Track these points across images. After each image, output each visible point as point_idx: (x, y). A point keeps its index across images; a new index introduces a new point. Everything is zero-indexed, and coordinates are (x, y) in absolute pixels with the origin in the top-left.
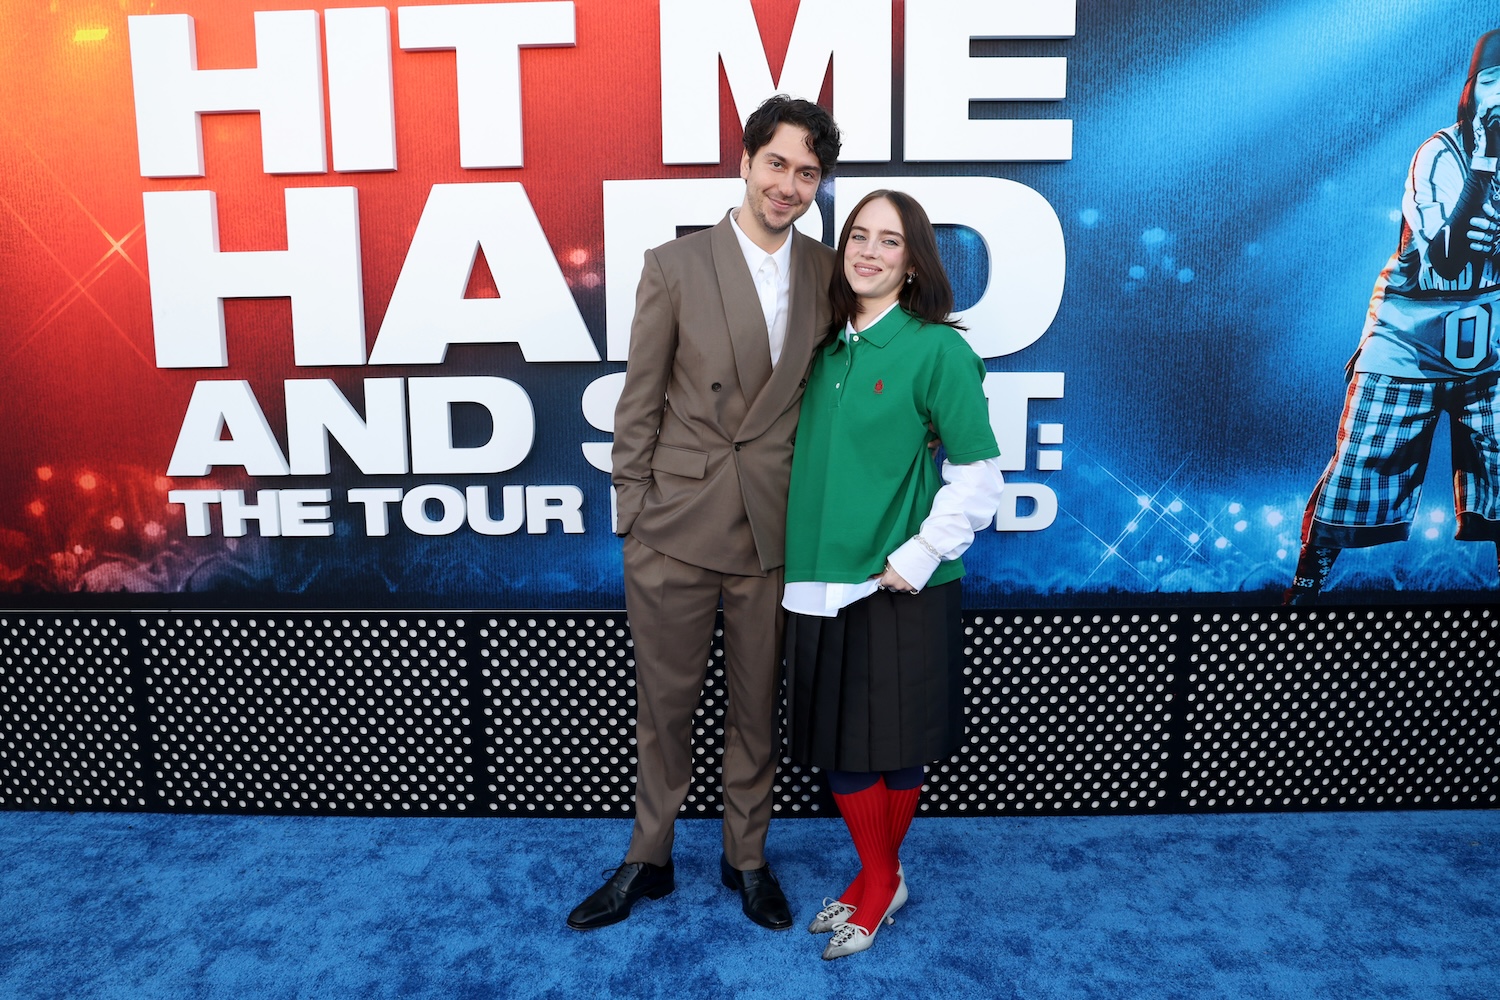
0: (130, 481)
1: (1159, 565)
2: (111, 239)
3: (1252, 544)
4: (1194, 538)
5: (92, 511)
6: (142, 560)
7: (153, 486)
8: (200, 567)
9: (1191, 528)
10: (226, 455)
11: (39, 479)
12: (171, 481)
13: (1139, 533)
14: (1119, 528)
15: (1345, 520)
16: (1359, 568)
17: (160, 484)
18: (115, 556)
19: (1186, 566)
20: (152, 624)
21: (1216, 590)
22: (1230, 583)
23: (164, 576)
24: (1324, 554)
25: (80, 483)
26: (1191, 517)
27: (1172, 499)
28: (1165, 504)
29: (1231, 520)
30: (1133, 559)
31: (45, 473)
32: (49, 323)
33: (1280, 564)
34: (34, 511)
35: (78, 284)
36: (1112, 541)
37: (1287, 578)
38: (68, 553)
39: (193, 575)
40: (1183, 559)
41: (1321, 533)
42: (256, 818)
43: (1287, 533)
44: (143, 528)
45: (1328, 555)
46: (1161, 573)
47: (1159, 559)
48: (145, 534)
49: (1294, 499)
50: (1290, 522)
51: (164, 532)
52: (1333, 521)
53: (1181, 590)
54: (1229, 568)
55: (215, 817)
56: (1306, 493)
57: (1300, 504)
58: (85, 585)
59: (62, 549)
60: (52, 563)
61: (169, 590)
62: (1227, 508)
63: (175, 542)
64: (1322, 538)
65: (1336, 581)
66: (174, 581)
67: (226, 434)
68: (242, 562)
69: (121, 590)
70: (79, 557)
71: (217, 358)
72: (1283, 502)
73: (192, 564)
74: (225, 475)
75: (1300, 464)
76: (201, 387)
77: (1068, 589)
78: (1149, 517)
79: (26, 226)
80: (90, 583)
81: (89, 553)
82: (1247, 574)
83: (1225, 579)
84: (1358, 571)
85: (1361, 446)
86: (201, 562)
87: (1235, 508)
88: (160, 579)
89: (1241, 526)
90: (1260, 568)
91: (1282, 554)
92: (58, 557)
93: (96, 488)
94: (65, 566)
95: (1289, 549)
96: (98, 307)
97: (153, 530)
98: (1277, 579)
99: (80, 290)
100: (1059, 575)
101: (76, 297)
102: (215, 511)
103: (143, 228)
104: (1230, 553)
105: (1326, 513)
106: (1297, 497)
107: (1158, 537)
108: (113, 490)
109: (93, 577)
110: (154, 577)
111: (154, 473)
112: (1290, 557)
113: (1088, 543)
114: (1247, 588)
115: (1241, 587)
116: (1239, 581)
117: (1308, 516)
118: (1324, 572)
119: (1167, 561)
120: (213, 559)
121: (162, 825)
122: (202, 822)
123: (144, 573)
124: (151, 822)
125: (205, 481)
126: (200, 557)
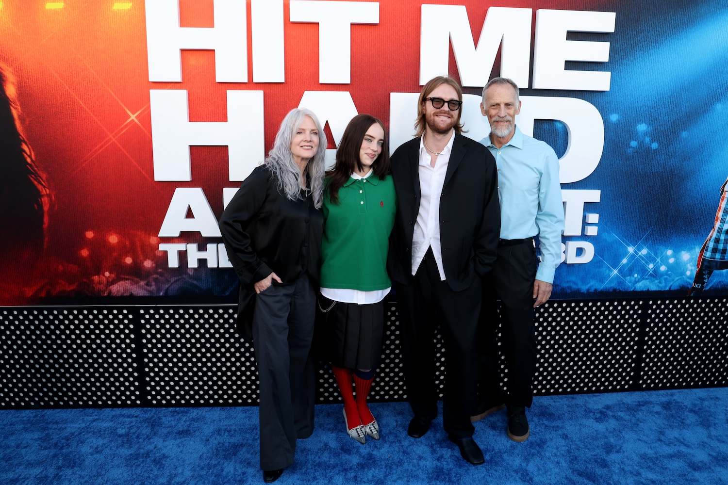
0: (136, 239)
1: (635, 278)
2: (130, 113)
3: (675, 269)
4: (651, 266)
5: (115, 254)
6: (142, 280)
7: (149, 241)
8: (173, 283)
9: (650, 262)
10: (190, 226)
11: (86, 238)
12: (159, 239)
13: (627, 264)
14: (619, 262)
15: (716, 257)
16: (721, 279)
17: (153, 240)
18: (127, 277)
19: (647, 279)
20: (147, 311)
21: (659, 290)
22: (665, 286)
23: (153, 287)
24: (706, 273)
25: (109, 240)
26: (650, 256)
27: (643, 248)
28: (640, 251)
29: (668, 258)
30: (624, 276)
31: (90, 235)
32: (94, 156)
33: (687, 277)
34: (83, 254)
35: (111, 136)
36: (616, 268)
37: (690, 284)
38: (101, 276)
39: (169, 286)
40: (646, 276)
41: (706, 264)
43: (691, 264)
44: (143, 263)
45: (708, 273)
46: (636, 282)
47: (636, 275)
48: (144, 266)
49: (695, 248)
50: (693, 258)
51: (154, 265)
52: (711, 258)
53: (644, 290)
54: (666, 279)
55: (178, 409)
56: (700, 246)
57: (697, 250)
58: (110, 292)
59: (98, 274)
60: (92, 281)
61: (155, 295)
62: (666, 253)
63: (160, 270)
64: (706, 266)
65: (711, 285)
66: (159, 290)
67: (190, 214)
68: (196, 280)
69: (130, 295)
70: (107, 278)
71: (186, 176)
72: (690, 249)
73: (169, 281)
74: (187, 237)
75: (698, 232)
76: (178, 191)
77: (595, 290)
78: (633, 256)
79: (83, 105)
80: (113, 291)
81: (113, 276)
82: (673, 282)
83: (663, 284)
84: (719, 280)
85: (725, 224)
86: (174, 280)
87: (669, 252)
88: (151, 289)
89: (672, 261)
90: (679, 279)
91: (688, 273)
92: (96, 278)
93: (118, 242)
94: (99, 283)
95: (691, 271)
96: (122, 148)
97: (148, 264)
98: (685, 284)
99: (112, 139)
100: (592, 284)
101: (110, 143)
102: (183, 256)
104: (666, 273)
105: (708, 254)
106: (696, 247)
107: (636, 266)
108: (127, 243)
109: (115, 288)
110: (148, 288)
111: (149, 235)
112: (691, 274)
113: (605, 269)
114: (673, 288)
115: (670, 288)
116: (669, 285)
117: (700, 256)
118: (706, 281)
119: (639, 277)
120: (180, 279)
121: (152, 414)
122: (171, 412)
123: (142, 286)
124: (145, 413)
125: (177, 239)
126: (174, 278)
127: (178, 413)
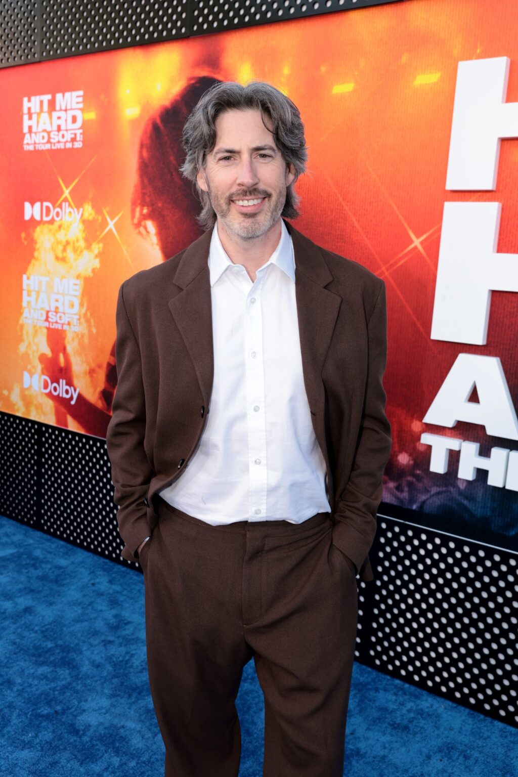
0: (393, 419)
2: (413, 236)
6: (392, 479)
7: (410, 427)
8: (433, 495)
10: (472, 415)
12: (424, 426)
17: (416, 426)
23: (405, 495)
35: (384, 268)
39: (427, 499)
42: (438, 699)
44: (397, 456)
48: (397, 461)
51: (412, 462)
55: (407, 686)
61: (406, 506)
63: (418, 472)
67: (474, 397)
68: (467, 499)
71: (478, 338)
73: (428, 491)
74: (465, 430)
76: (463, 359)
79: (356, 224)
86: (435, 491)
88: (402, 496)
96: (395, 287)
97: (404, 459)
99: (384, 273)
102: (454, 457)
103: (440, 229)
110: (398, 494)
111: (412, 417)
120: (445, 492)
121: (369, 680)
122: (396, 687)
123: (391, 489)
124: (362, 673)
125: (450, 431)
126: (435, 488)
127: (405, 693)
